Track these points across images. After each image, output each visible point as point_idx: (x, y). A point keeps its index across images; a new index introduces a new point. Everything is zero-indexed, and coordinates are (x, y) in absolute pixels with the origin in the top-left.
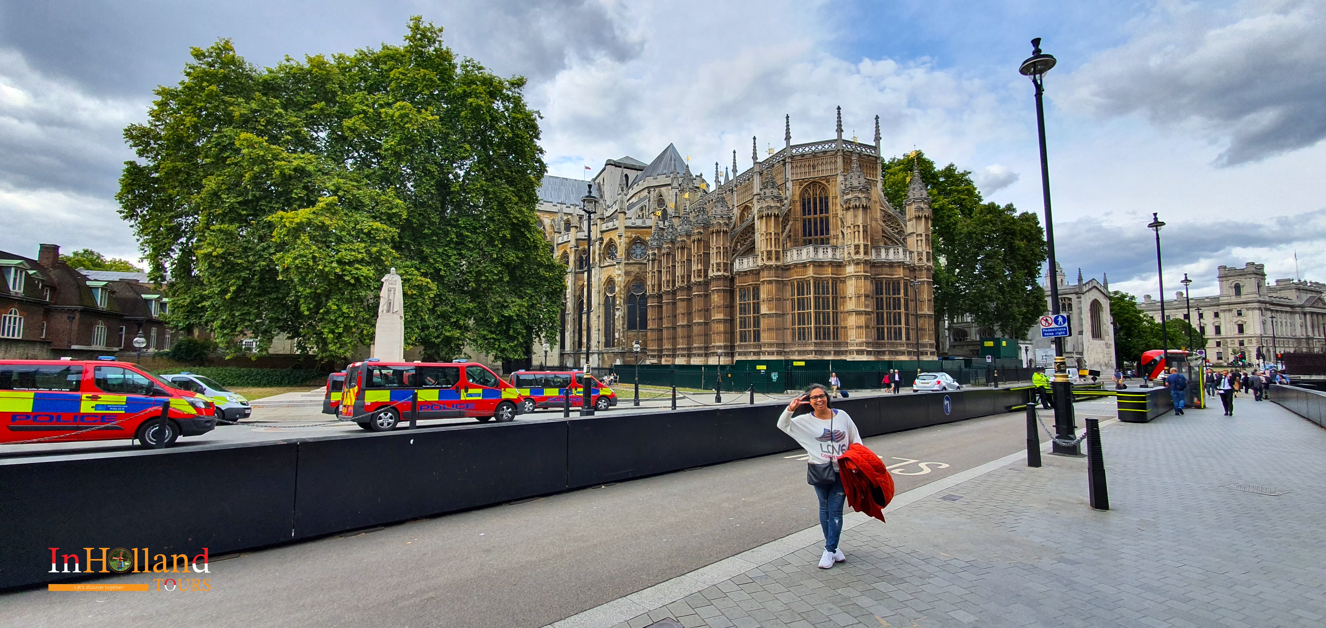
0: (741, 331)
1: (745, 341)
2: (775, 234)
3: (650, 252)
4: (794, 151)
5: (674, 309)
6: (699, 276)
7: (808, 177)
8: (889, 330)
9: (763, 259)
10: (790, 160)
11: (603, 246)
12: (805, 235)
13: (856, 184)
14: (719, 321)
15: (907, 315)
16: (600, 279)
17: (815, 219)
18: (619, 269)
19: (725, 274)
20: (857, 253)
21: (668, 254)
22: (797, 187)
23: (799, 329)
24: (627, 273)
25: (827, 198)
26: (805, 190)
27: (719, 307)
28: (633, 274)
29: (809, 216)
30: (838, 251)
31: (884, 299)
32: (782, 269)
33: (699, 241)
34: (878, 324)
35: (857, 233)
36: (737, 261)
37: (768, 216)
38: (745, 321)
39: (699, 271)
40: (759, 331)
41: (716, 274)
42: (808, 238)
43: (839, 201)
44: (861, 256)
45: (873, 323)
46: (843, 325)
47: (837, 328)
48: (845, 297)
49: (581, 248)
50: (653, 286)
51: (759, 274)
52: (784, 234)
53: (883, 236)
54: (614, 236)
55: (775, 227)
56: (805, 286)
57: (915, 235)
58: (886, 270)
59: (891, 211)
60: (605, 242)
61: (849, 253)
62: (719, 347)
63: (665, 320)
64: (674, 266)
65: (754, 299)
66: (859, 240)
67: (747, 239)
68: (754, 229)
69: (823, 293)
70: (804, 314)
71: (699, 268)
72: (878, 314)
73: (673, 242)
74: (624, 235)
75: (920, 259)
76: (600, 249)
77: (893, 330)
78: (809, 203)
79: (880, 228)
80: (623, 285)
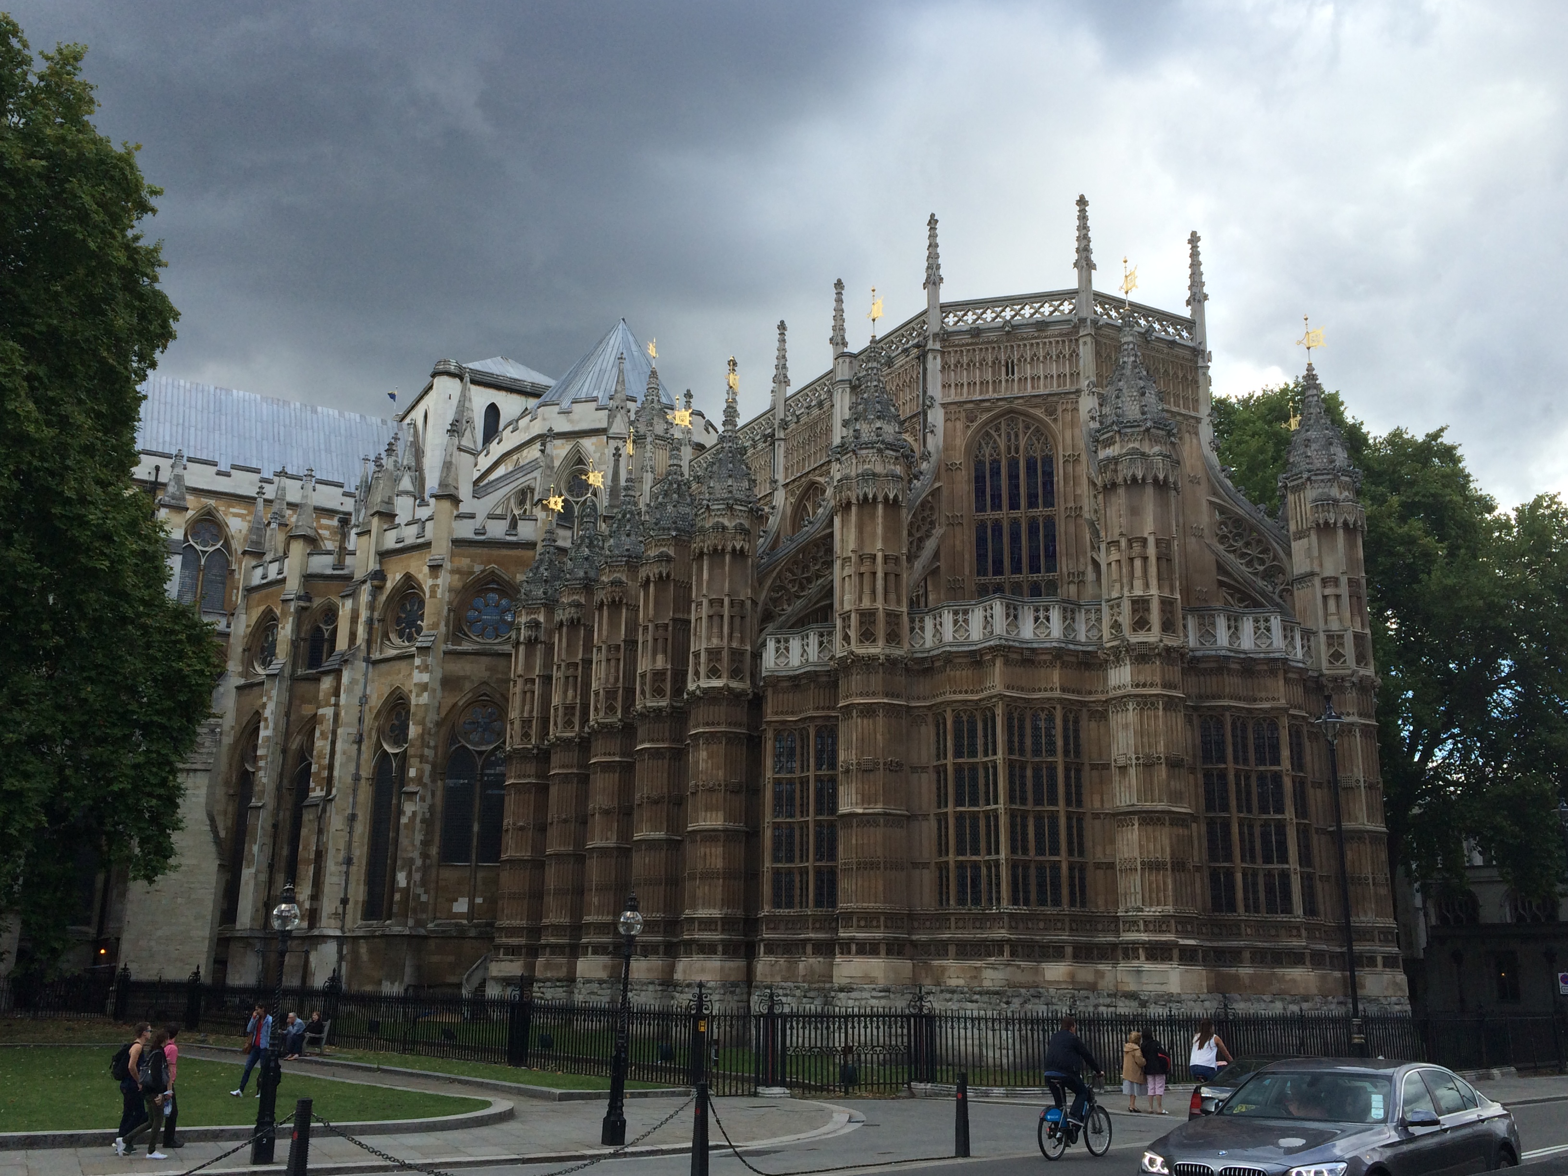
0: (777, 872)
1: (790, 905)
2: (886, 558)
3: (523, 619)
4: (951, 320)
5: (583, 797)
6: (658, 692)
7: (991, 395)
8: (1250, 877)
9: (846, 638)
10: (938, 346)
11: (383, 598)
12: (981, 571)
13: (1132, 411)
14: (710, 836)
15: (1303, 832)
16: (364, 700)
17: (1015, 524)
18: (425, 668)
19: (734, 684)
20: (1141, 624)
21: (574, 624)
22: (959, 425)
23: (960, 866)
24: (449, 683)
25: (1048, 461)
26: (985, 435)
27: (711, 790)
28: (468, 686)
29: (997, 515)
30: (1081, 617)
31: (1231, 777)
32: (907, 670)
33: (662, 581)
34: (1213, 857)
35: (1138, 563)
36: (771, 645)
37: (865, 503)
38: (791, 836)
39: (659, 675)
40: (832, 872)
41: (704, 683)
42: (990, 579)
43: (1085, 469)
44: (1153, 636)
45: (1198, 855)
46: (1100, 857)
47: (1082, 868)
48: (1106, 767)
49: (317, 602)
50: (526, 723)
51: (835, 685)
52: (918, 565)
53: (1221, 584)
54: (419, 568)
55: (885, 540)
56: (980, 726)
57: (1317, 582)
58: (1232, 683)
59: (1243, 507)
60: (389, 585)
61: (1116, 626)
62: (707, 924)
63: (553, 832)
64: (588, 662)
65: (819, 766)
66: (1147, 586)
67: (809, 580)
68: (830, 550)
69: (1037, 752)
70: (974, 816)
71: (660, 662)
72: (1211, 823)
73: (588, 586)
74: (448, 565)
75: (1336, 656)
76: (372, 607)
77: (1261, 881)
78: (996, 472)
79: (1209, 559)
80: (432, 717)
